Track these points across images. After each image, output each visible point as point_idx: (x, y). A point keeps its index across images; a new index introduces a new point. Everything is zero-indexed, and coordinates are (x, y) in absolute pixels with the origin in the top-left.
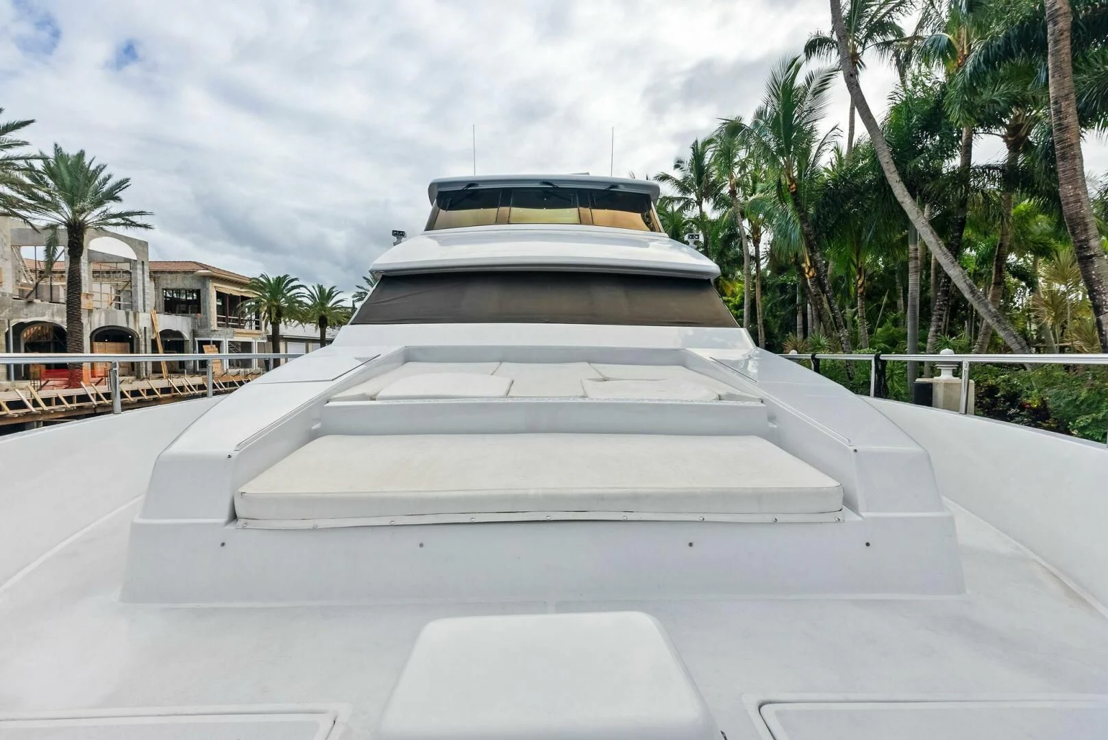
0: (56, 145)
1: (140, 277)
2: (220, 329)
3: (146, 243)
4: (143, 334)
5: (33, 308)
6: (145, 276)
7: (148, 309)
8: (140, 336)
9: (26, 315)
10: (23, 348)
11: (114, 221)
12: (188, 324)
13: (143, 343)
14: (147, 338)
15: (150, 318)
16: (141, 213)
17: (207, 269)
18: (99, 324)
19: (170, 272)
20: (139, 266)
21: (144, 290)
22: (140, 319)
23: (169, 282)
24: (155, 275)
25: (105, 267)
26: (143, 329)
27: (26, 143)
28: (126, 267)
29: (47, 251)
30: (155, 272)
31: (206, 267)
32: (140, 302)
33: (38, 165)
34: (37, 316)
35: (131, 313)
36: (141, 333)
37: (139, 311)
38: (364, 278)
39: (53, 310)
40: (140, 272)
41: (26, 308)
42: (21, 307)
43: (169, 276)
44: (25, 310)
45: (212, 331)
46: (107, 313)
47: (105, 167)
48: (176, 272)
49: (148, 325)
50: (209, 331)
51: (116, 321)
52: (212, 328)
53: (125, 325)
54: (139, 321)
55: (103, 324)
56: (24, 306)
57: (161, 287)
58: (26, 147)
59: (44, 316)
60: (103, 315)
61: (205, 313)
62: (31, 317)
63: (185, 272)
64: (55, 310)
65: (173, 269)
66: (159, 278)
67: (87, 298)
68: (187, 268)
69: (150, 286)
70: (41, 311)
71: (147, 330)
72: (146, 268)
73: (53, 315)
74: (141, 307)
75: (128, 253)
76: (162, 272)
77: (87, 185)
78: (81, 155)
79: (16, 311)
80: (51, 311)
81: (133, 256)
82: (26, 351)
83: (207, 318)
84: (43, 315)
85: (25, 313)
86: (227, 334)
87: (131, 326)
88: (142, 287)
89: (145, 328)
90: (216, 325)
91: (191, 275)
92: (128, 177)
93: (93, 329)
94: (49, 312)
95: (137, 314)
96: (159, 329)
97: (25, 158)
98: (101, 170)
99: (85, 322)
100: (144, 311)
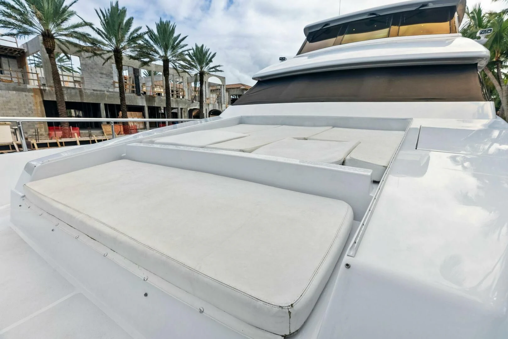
0: (196, 44)
1: (223, 91)
3: (225, 78)
5: (194, 103)
6: (225, 91)
7: (225, 103)
10: (193, 118)
11: (212, 70)
15: (226, 106)
16: (219, 66)
17: (244, 86)
19: (233, 88)
20: (223, 87)
21: (224, 96)
22: (223, 107)
23: (232, 92)
24: (228, 90)
25: (214, 88)
27: (187, 45)
28: (219, 87)
29: (195, 83)
31: (243, 85)
32: (223, 100)
33: (191, 52)
34: (194, 107)
35: (220, 104)
40: (223, 89)
42: (190, 103)
43: (233, 90)
44: (192, 105)
46: (214, 105)
47: (209, 49)
48: (234, 88)
51: (216, 108)
53: (218, 109)
55: (212, 109)
57: (230, 94)
58: (187, 46)
60: (212, 105)
63: (237, 88)
65: (234, 87)
66: (229, 91)
67: (208, 100)
68: (238, 87)
69: (226, 95)
72: (225, 87)
74: (223, 102)
75: (220, 82)
76: (230, 88)
77: (204, 58)
78: (203, 46)
79: (189, 105)
81: (221, 83)
82: (194, 118)
84: (196, 106)
87: (220, 110)
91: (239, 89)
92: (216, 52)
93: (209, 111)
94: (198, 105)
95: (222, 105)
97: (188, 50)
98: (208, 50)
99: (207, 108)
100: (224, 104)
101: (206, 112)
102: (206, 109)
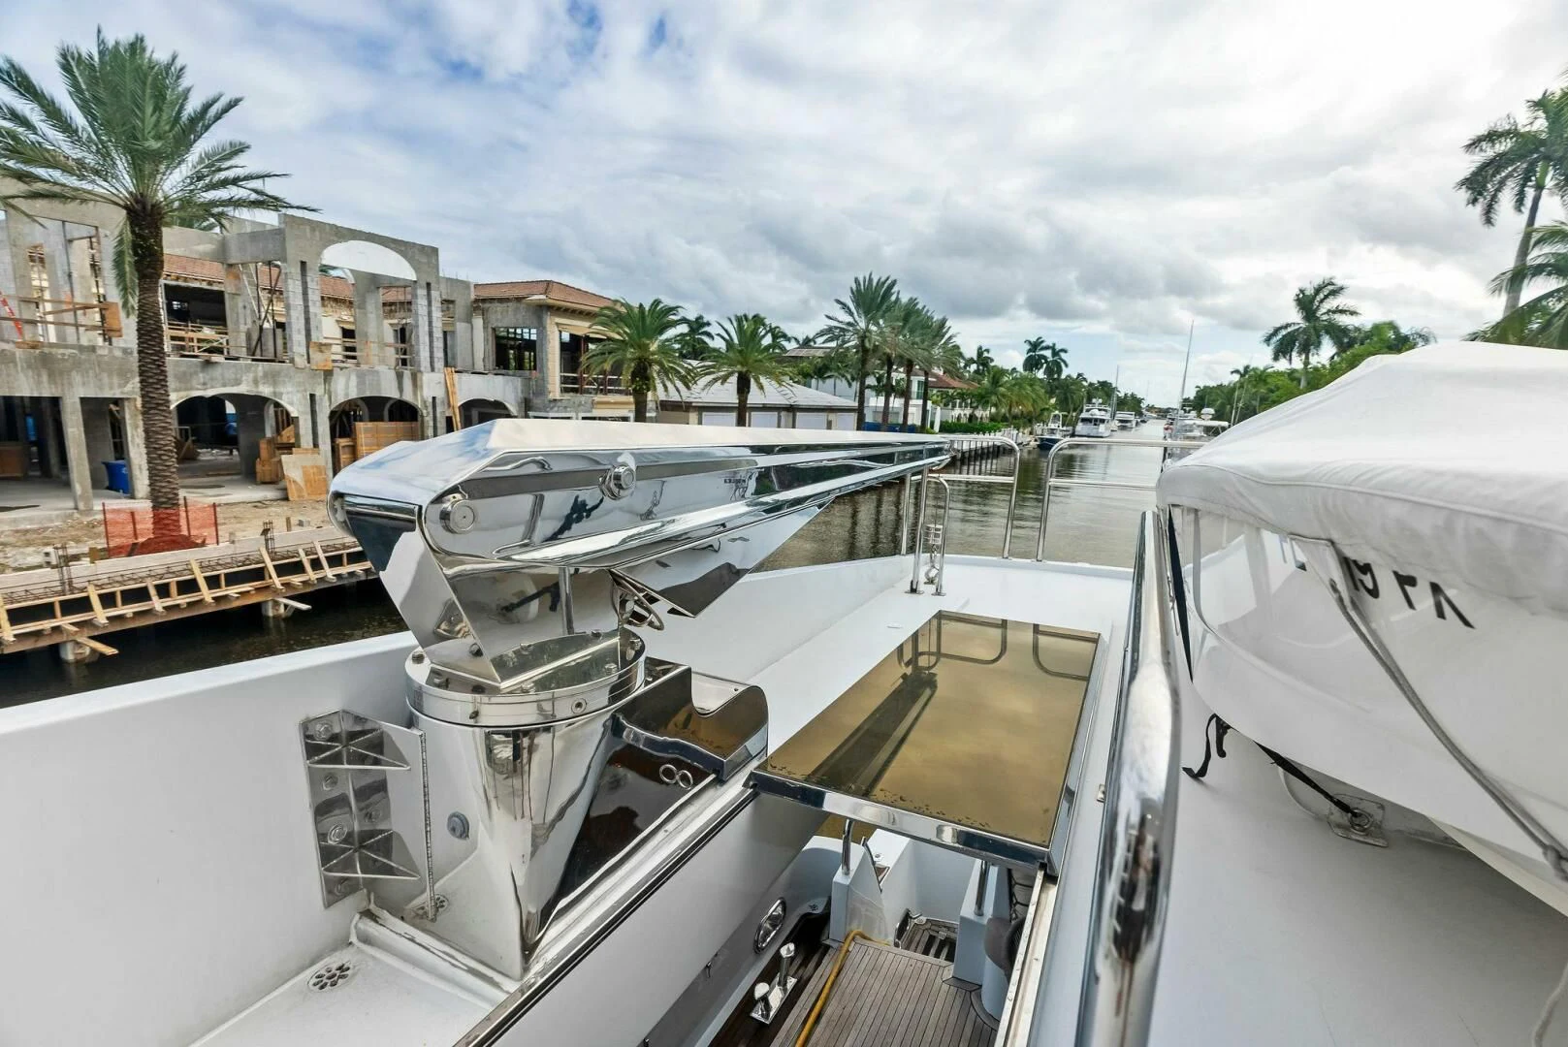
1: (423, 310)
2: (567, 396)
3: (435, 251)
4: (430, 409)
5: (217, 372)
6: (433, 308)
7: (438, 365)
8: (424, 412)
9: (204, 384)
12: (516, 388)
13: (431, 423)
14: (438, 415)
15: (443, 381)
18: (347, 395)
19: (501, 300)
20: (422, 292)
21: (431, 333)
22: (425, 384)
23: (499, 317)
24: (481, 305)
26: (431, 400)
28: (398, 293)
30: (484, 301)
32: (424, 353)
34: (224, 385)
35: (407, 373)
36: (426, 407)
37: (422, 369)
38: (838, 302)
39: (256, 372)
40: (422, 302)
41: (203, 371)
42: (192, 370)
43: (499, 307)
44: (201, 375)
45: (550, 401)
46: (361, 376)
48: (507, 300)
49: (440, 394)
50: (546, 402)
51: (379, 391)
52: (551, 396)
53: (394, 394)
54: (422, 387)
55: (354, 395)
56: (199, 369)
57: (490, 326)
59: (239, 384)
60: (355, 379)
61: (542, 371)
62: (212, 387)
63: (516, 300)
64: (260, 374)
67: (323, 352)
69: (472, 327)
70: (233, 376)
71: (437, 401)
72: (435, 294)
73: (256, 382)
74: (425, 363)
75: (401, 270)
76: (492, 300)
80: (251, 375)
81: (408, 275)
83: (543, 379)
84: (238, 382)
85: (202, 380)
86: (580, 405)
87: (408, 396)
88: (427, 328)
89: (434, 398)
90: (558, 390)
91: (526, 305)
93: (337, 402)
94: (248, 378)
95: (419, 375)
96: (460, 400)
99: (319, 392)
100: (433, 370)
101: (313, 413)
102: (312, 396)
